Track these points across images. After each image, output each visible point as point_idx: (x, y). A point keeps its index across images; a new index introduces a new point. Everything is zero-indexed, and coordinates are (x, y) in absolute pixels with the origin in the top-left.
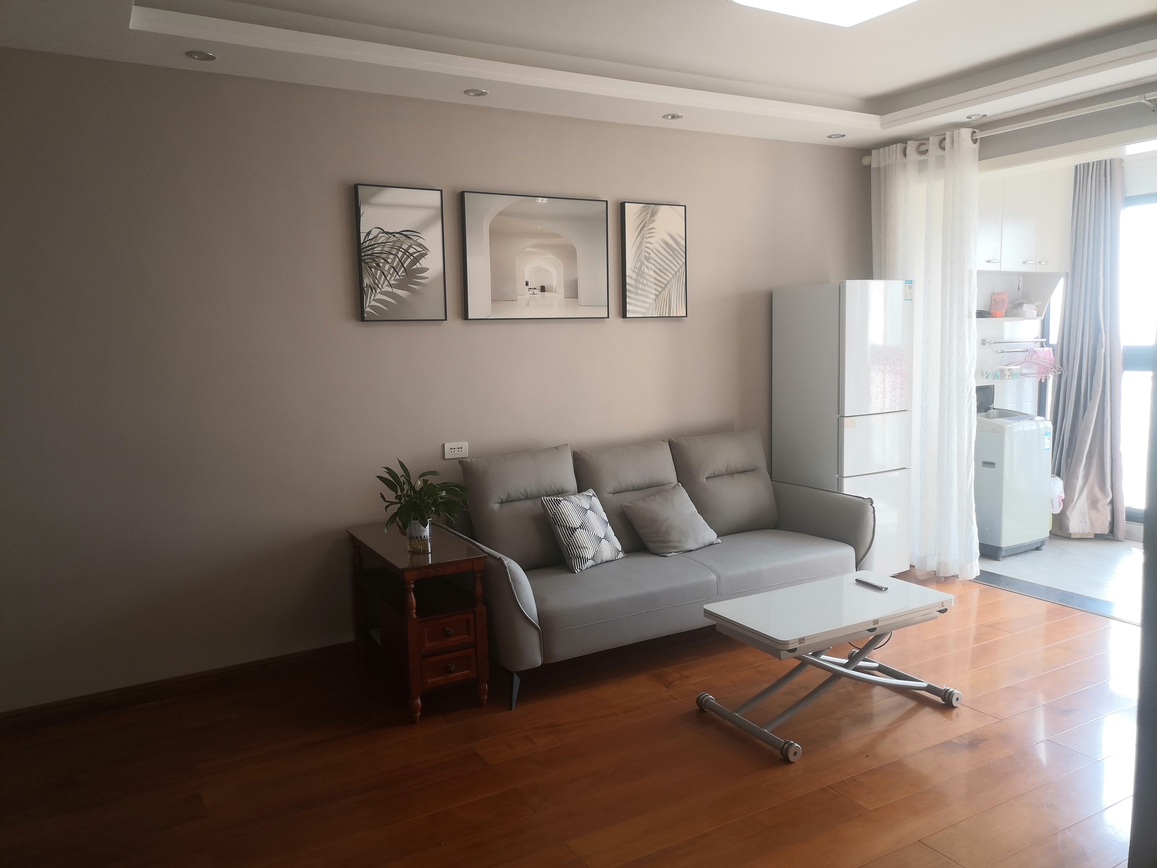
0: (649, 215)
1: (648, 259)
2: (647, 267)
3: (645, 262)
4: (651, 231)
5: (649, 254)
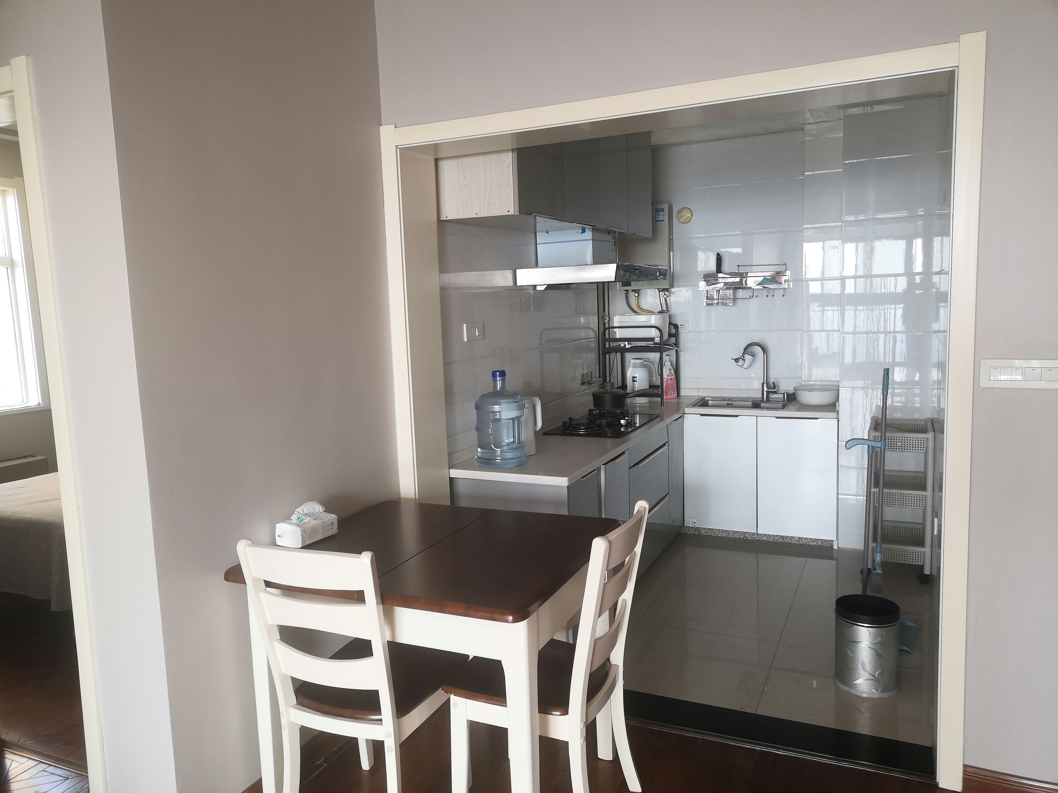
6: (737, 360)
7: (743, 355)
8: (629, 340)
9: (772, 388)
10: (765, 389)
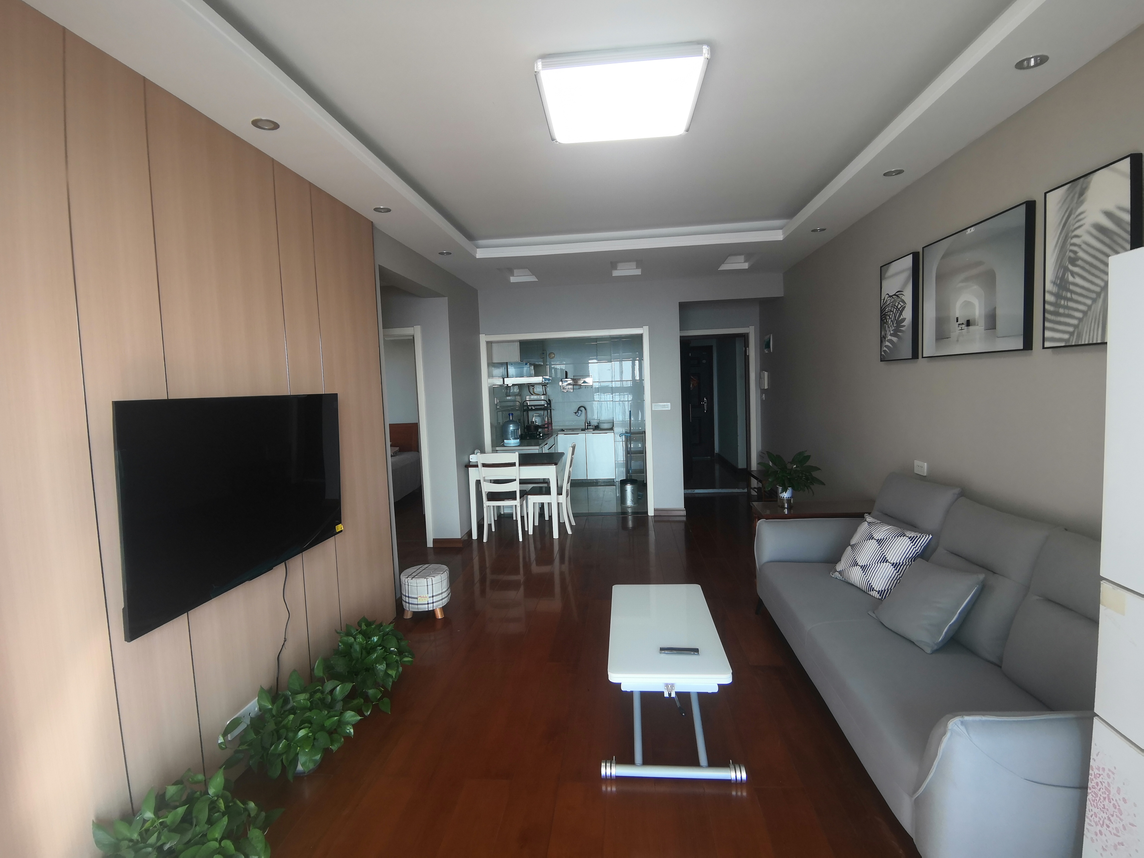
0: (1077, 196)
1: (1073, 261)
2: (1073, 274)
3: (1070, 267)
4: (1080, 218)
5: (1075, 253)
6: (576, 413)
7: (578, 411)
8: (534, 406)
9: (589, 424)
10: (586, 424)
